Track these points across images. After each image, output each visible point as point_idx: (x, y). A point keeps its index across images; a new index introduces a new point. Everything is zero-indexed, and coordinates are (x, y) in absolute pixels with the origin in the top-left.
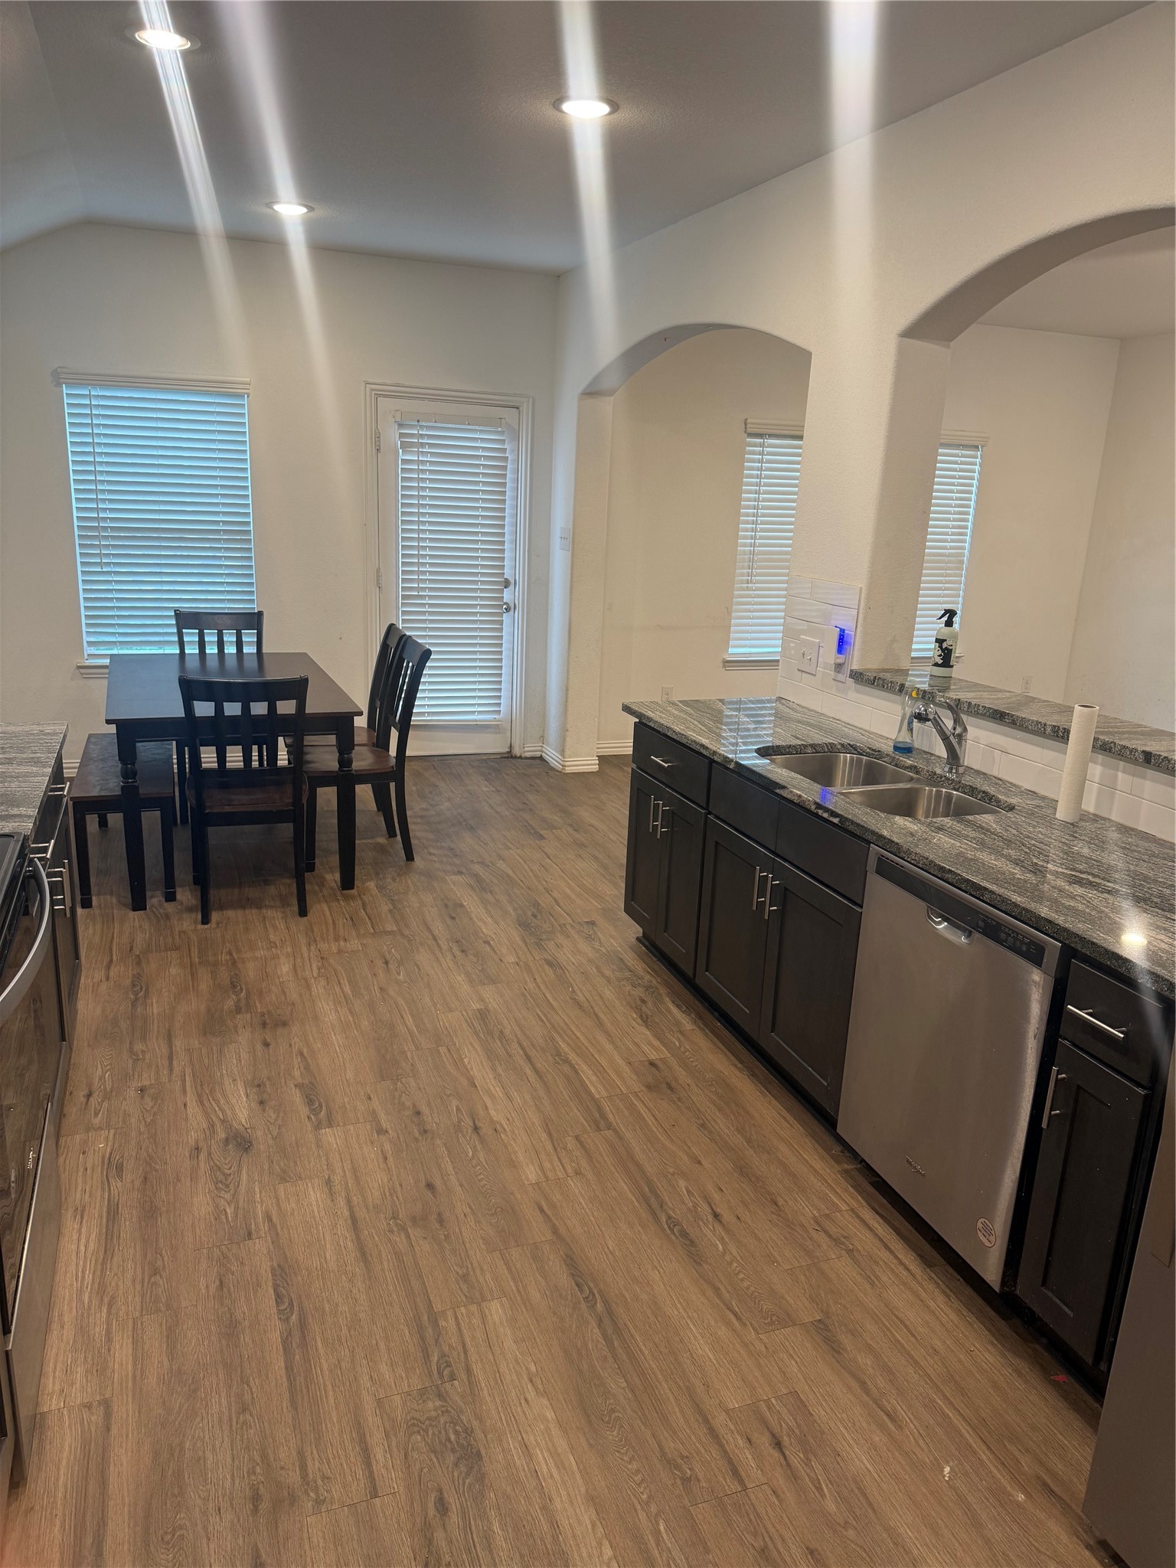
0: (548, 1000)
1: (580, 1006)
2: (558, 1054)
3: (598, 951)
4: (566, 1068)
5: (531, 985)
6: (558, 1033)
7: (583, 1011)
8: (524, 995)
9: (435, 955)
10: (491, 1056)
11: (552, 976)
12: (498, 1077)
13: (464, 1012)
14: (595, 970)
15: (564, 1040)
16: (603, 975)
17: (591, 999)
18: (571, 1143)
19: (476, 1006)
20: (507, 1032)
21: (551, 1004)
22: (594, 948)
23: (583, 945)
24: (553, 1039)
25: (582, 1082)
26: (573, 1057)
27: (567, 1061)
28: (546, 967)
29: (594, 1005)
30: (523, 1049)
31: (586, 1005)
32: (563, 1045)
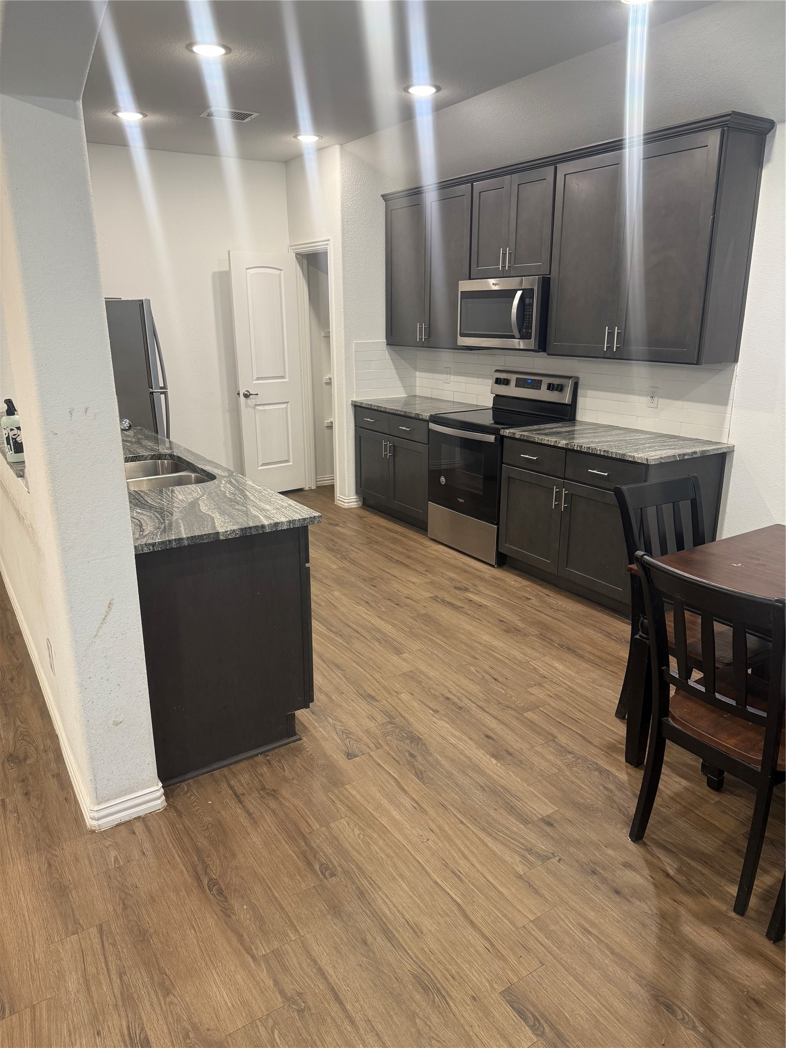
0: (360, 667)
1: (338, 666)
2: (341, 636)
3: (336, 718)
4: (334, 630)
5: (377, 676)
6: (345, 647)
7: (333, 663)
8: (379, 668)
9: (467, 692)
10: (379, 630)
11: (365, 686)
12: (369, 622)
13: (411, 651)
14: (333, 698)
15: (340, 643)
16: (327, 695)
17: (331, 672)
18: (323, 603)
19: (405, 655)
20: (377, 644)
21: (357, 664)
22: (340, 721)
23: (351, 723)
24: (347, 643)
25: (325, 626)
26: (332, 635)
27: (335, 633)
28: (373, 694)
29: (328, 668)
30: (363, 636)
31: (333, 667)
32: (340, 640)
